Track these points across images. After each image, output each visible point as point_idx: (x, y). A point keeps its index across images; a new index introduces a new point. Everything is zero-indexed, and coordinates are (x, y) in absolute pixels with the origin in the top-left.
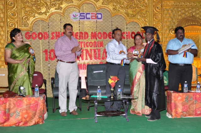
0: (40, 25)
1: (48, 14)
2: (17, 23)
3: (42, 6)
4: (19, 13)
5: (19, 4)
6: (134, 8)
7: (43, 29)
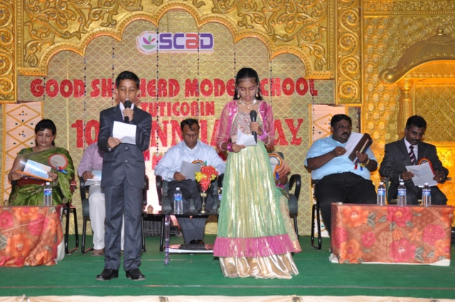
0: (65, 62)
1: (84, 37)
2: (13, 57)
3: (70, 18)
4: (18, 34)
5: (19, 14)
6: (289, 21)
7: (73, 71)
